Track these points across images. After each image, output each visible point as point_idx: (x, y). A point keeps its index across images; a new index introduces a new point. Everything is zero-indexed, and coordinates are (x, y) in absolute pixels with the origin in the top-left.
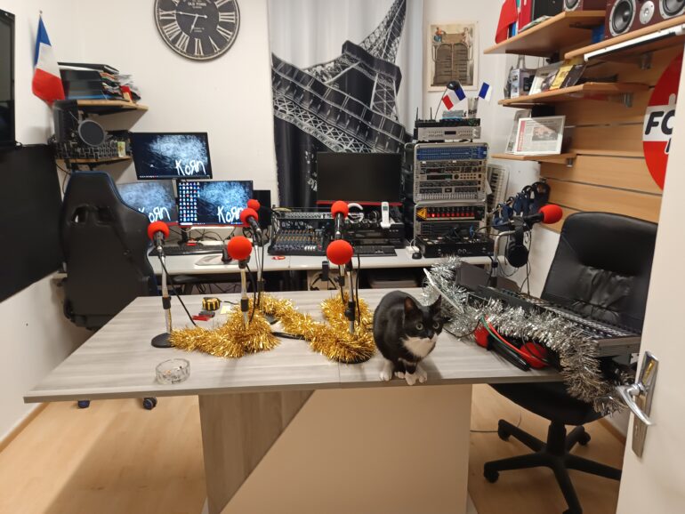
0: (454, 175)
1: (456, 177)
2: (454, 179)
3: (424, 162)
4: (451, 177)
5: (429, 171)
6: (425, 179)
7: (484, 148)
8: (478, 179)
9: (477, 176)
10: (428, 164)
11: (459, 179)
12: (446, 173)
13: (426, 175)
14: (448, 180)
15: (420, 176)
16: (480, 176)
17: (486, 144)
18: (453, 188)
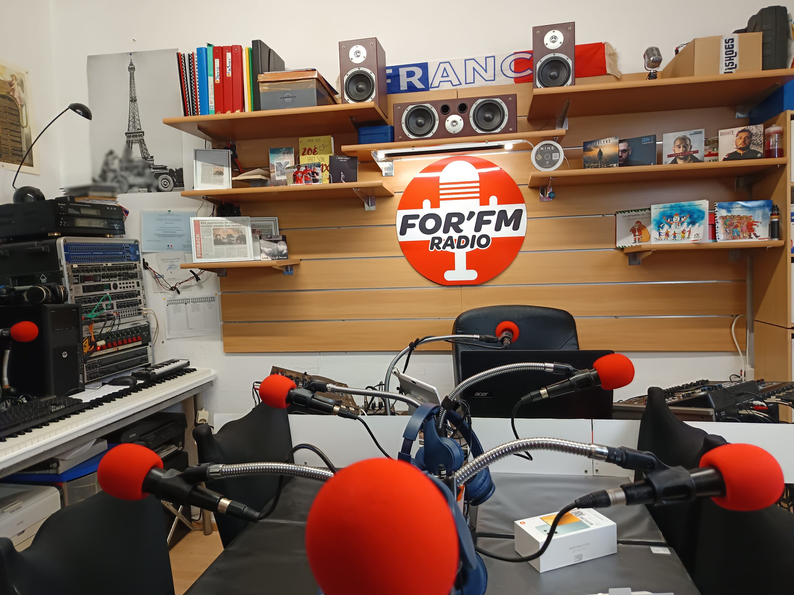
0: (112, 283)
1: (115, 287)
2: (113, 290)
3: (75, 266)
4: (109, 287)
5: (85, 279)
6: (81, 293)
7: (135, 246)
8: (137, 288)
9: (135, 284)
10: (81, 269)
11: (118, 290)
12: (104, 282)
13: (81, 286)
14: (107, 292)
15: (73, 287)
16: (138, 285)
17: (136, 241)
18: (114, 302)
